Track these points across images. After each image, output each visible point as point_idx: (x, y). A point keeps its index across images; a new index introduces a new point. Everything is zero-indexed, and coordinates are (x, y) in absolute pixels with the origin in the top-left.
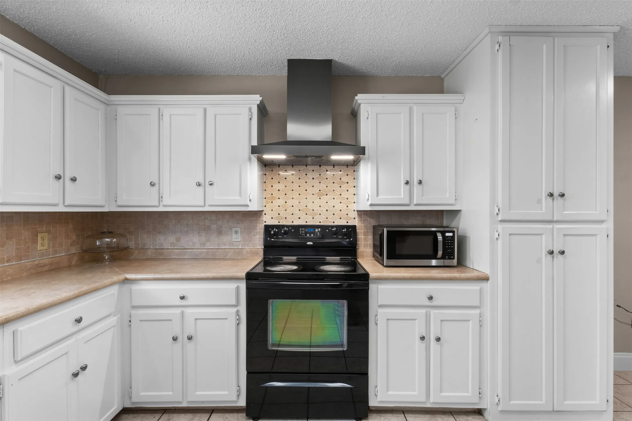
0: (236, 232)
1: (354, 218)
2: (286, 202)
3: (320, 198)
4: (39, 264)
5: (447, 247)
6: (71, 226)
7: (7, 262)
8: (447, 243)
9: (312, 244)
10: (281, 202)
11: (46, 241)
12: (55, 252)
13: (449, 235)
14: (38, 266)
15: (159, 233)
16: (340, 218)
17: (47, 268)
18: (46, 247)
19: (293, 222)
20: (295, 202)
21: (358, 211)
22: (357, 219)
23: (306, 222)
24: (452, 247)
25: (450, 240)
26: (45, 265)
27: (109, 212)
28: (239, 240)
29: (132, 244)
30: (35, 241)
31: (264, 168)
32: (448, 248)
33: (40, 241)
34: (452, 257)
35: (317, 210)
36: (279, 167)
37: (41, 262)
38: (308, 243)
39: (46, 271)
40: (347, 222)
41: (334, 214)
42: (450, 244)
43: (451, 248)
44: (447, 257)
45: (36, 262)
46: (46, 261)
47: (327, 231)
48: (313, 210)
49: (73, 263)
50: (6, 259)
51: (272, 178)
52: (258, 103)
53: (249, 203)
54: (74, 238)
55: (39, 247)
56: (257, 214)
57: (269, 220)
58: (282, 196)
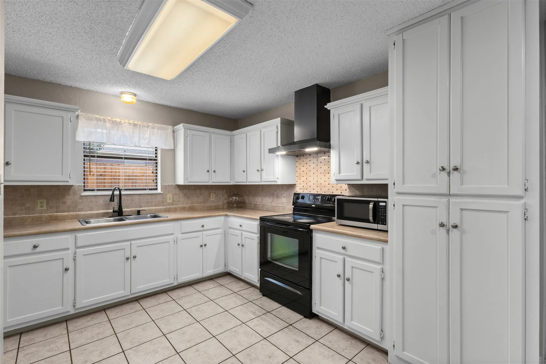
0: (284, 197)
1: (346, 190)
2: (307, 179)
3: (325, 176)
4: (210, 206)
5: (380, 214)
6: (224, 191)
7: (200, 203)
8: (380, 210)
9: (315, 207)
10: (304, 179)
11: (214, 197)
12: (218, 202)
13: (382, 204)
14: (210, 207)
15: (256, 196)
16: (337, 190)
17: (214, 208)
18: (214, 199)
19: (310, 192)
20: (311, 179)
21: (348, 184)
22: (347, 191)
23: (317, 192)
24: (385, 214)
25: (383, 209)
26: (213, 207)
27: (233, 185)
28: (285, 202)
29: (247, 201)
30: (210, 197)
31: (296, 158)
32: (382, 215)
33: (211, 197)
34: (385, 223)
35: (323, 184)
36: (303, 156)
37: (211, 205)
38: (312, 206)
39: (213, 209)
40: (341, 193)
41: (333, 187)
42: (383, 212)
43: (384, 216)
44: (380, 222)
45: (209, 205)
46: (213, 205)
47: (324, 198)
48: (321, 184)
49: (225, 207)
50: (200, 202)
51: (300, 164)
52: (280, 122)
53: (277, 180)
54: (226, 196)
55: (211, 199)
56: (292, 186)
57: (298, 190)
58: (305, 175)
